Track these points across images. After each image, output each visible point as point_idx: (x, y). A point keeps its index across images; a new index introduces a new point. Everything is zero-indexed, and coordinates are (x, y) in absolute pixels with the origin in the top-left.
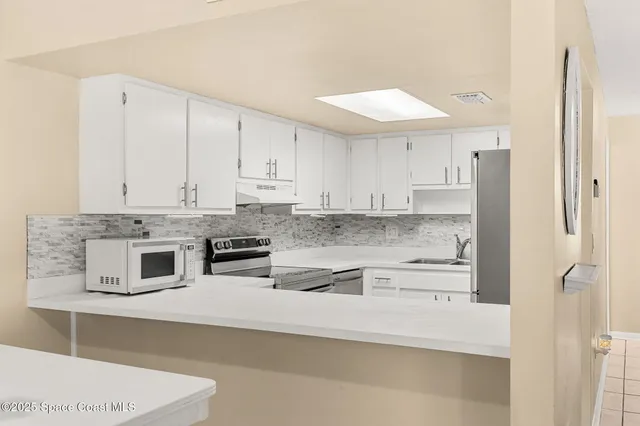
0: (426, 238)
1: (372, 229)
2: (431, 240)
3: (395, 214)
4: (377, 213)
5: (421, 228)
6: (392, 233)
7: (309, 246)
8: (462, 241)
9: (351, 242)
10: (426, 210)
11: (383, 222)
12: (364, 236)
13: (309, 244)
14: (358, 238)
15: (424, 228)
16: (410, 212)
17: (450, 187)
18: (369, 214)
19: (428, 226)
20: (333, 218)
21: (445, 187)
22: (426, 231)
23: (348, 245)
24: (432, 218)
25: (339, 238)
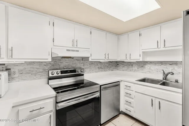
0: (149, 70)
1: (128, 66)
2: (150, 71)
3: (135, 61)
4: (128, 60)
5: (146, 66)
6: (135, 68)
7: (106, 71)
8: (166, 73)
9: (122, 70)
10: (148, 59)
11: (132, 64)
12: (126, 68)
13: (106, 70)
14: (124, 68)
15: (147, 67)
16: (141, 60)
17: (160, 49)
18: (125, 61)
19: (149, 65)
20: (117, 62)
21: (157, 49)
22: (148, 67)
23: (121, 70)
24: (151, 63)
25: (118, 68)
